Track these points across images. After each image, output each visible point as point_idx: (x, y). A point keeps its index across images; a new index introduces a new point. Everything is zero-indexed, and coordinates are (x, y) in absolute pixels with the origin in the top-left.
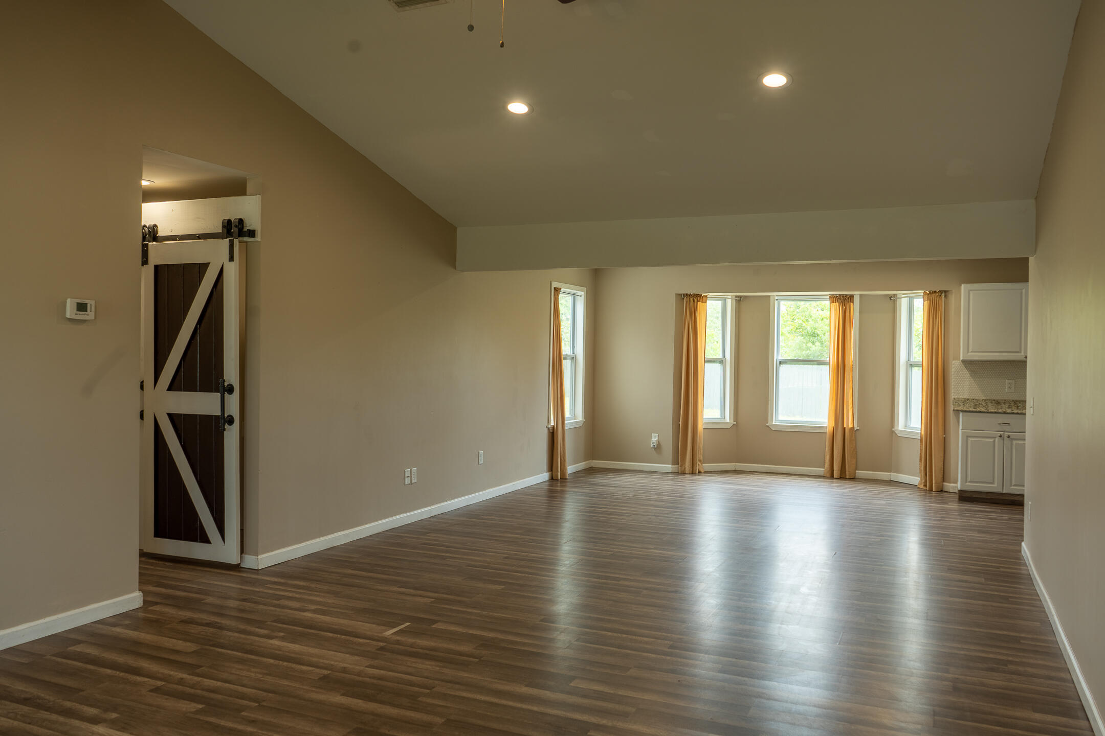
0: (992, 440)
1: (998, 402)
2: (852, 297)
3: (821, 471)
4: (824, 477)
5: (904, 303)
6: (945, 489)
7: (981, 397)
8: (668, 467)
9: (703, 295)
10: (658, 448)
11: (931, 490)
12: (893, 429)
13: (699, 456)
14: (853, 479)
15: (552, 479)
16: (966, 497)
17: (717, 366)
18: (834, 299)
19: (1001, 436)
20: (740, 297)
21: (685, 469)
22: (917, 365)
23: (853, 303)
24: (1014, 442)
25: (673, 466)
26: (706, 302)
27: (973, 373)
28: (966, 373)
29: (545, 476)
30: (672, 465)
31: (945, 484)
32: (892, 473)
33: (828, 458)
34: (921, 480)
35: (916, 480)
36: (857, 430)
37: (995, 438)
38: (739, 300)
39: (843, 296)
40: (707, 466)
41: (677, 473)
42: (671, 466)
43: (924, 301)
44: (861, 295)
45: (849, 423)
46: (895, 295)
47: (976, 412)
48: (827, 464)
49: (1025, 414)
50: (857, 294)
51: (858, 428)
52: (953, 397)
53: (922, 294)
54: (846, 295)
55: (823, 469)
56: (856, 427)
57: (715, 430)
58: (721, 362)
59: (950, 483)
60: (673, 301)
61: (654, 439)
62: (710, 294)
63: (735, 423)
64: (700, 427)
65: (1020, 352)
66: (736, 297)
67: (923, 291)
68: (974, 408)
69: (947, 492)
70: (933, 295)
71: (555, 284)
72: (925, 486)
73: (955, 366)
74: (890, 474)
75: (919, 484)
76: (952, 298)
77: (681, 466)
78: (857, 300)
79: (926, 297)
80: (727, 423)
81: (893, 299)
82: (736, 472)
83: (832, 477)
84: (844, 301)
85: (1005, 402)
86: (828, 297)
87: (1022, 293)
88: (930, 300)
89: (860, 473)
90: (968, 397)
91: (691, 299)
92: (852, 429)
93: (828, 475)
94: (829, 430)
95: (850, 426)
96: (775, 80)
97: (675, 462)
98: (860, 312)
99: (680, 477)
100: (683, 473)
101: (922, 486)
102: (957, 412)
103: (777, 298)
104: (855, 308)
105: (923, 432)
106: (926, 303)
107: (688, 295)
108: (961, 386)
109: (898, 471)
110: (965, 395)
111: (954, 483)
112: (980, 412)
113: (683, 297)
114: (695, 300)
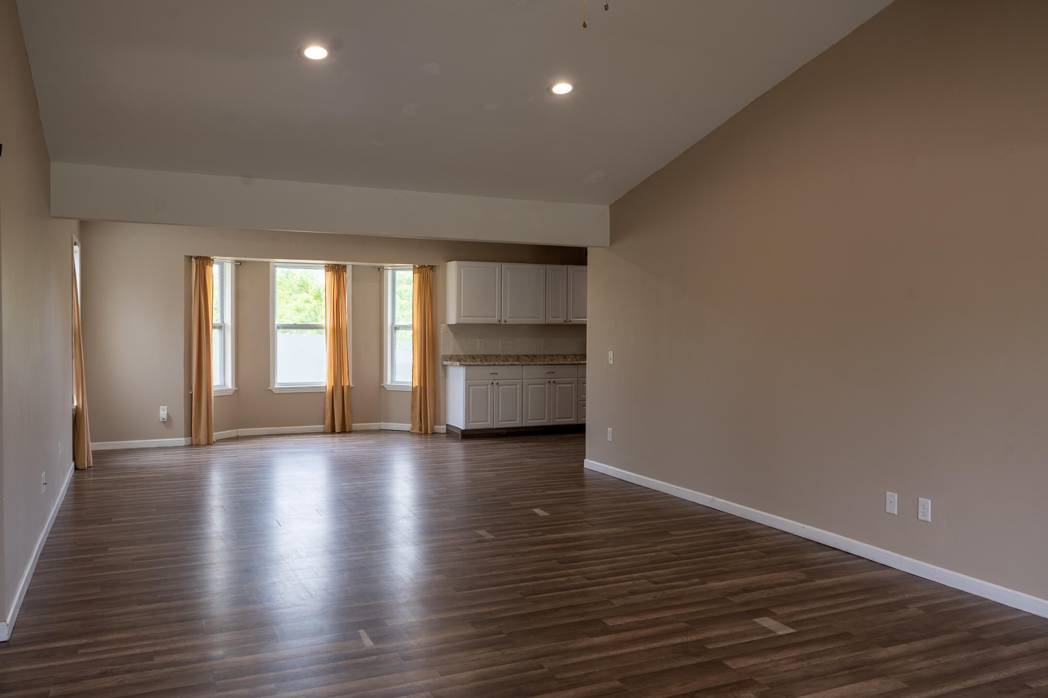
0: (486, 387)
2: (345, 266)
3: (320, 427)
4: (324, 433)
5: (390, 273)
6: (436, 431)
7: (461, 353)
8: (182, 441)
9: (211, 258)
10: (168, 422)
11: (426, 433)
12: (382, 385)
13: (213, 425)
14: (350, 432)
16: (467, 435)
17: (220, 331)
18: (328, 268)
19: (492, 383)
20: (241, 262)
21: (199, 440)
22: (405, 327)
23: (346, 272)
25: (186, 439)
26: (212, 266)
27: (456, 334)
28: (451, 334)
30: (185, 437)
31: (435, 426)
32: (381, 423)
33: (329, 415)
34: (413, 425)
35: (407, 427)
36: (352, 387)
37: (488, 385)
38: (239, 265)
39: (338, 265)
41: (191, 445)
42: (184, 439)
43: (414, 273)
44: (353, 265)
45: (348, 381)
46: (383, 267)
47: (476, 365)
48: (329, 421)
49: (586, 364)
50: (349, 264)
51: (353, 386)
52: (441, 354)
53: (412, 268)
54: (340, 265)
55: (323, 426)
56: (351, 385)
57: (224, 398)
58: (220, 327)
59: (440, 425)
60: (182, 262)
61: (163, 413)
62: (217, 257)
63: (237, 389)
64: (214, 395)
65: (494, 317)
66: (236, 261)
67: (412, 265)
68: (458, 360)
69: (438, 433)
70: (423, 269)
71: (74, 239)
72: (421, 430)
73: (442, 329)
74: (379, 423)
75: (411, 429)
76: (440, 272)
77: (196, 437)
78: (349, 269)
79: (417, 270)
80: (229, 390)
81: (380, 270)
82: (237, 439)
83: (333, 431)
84: (337, 270)
86: (324, 266)
87: (495, 270)
88: (421, 273)
89: (356, 426)
90: (452, 354)
91: (201, 262)
92: (349, 387)
93: (329, 430)
94: (329, 389)
95: (347, 384)
97: (189, 434)
98: (353, 281)
99: (195, 450)
100: (198, 445)
101: (417, 430)
102: (445, 366)
103: (276, 264)
104: (348, 275)
105: (416, 384)
106: (416, 275)
107: (197, 258)
108: (447, 345)
109: (388, 420)
110: (450, 352)
111: (444, 425)
112: (478, 365)
113: (193, 260)
114: (204, 262)
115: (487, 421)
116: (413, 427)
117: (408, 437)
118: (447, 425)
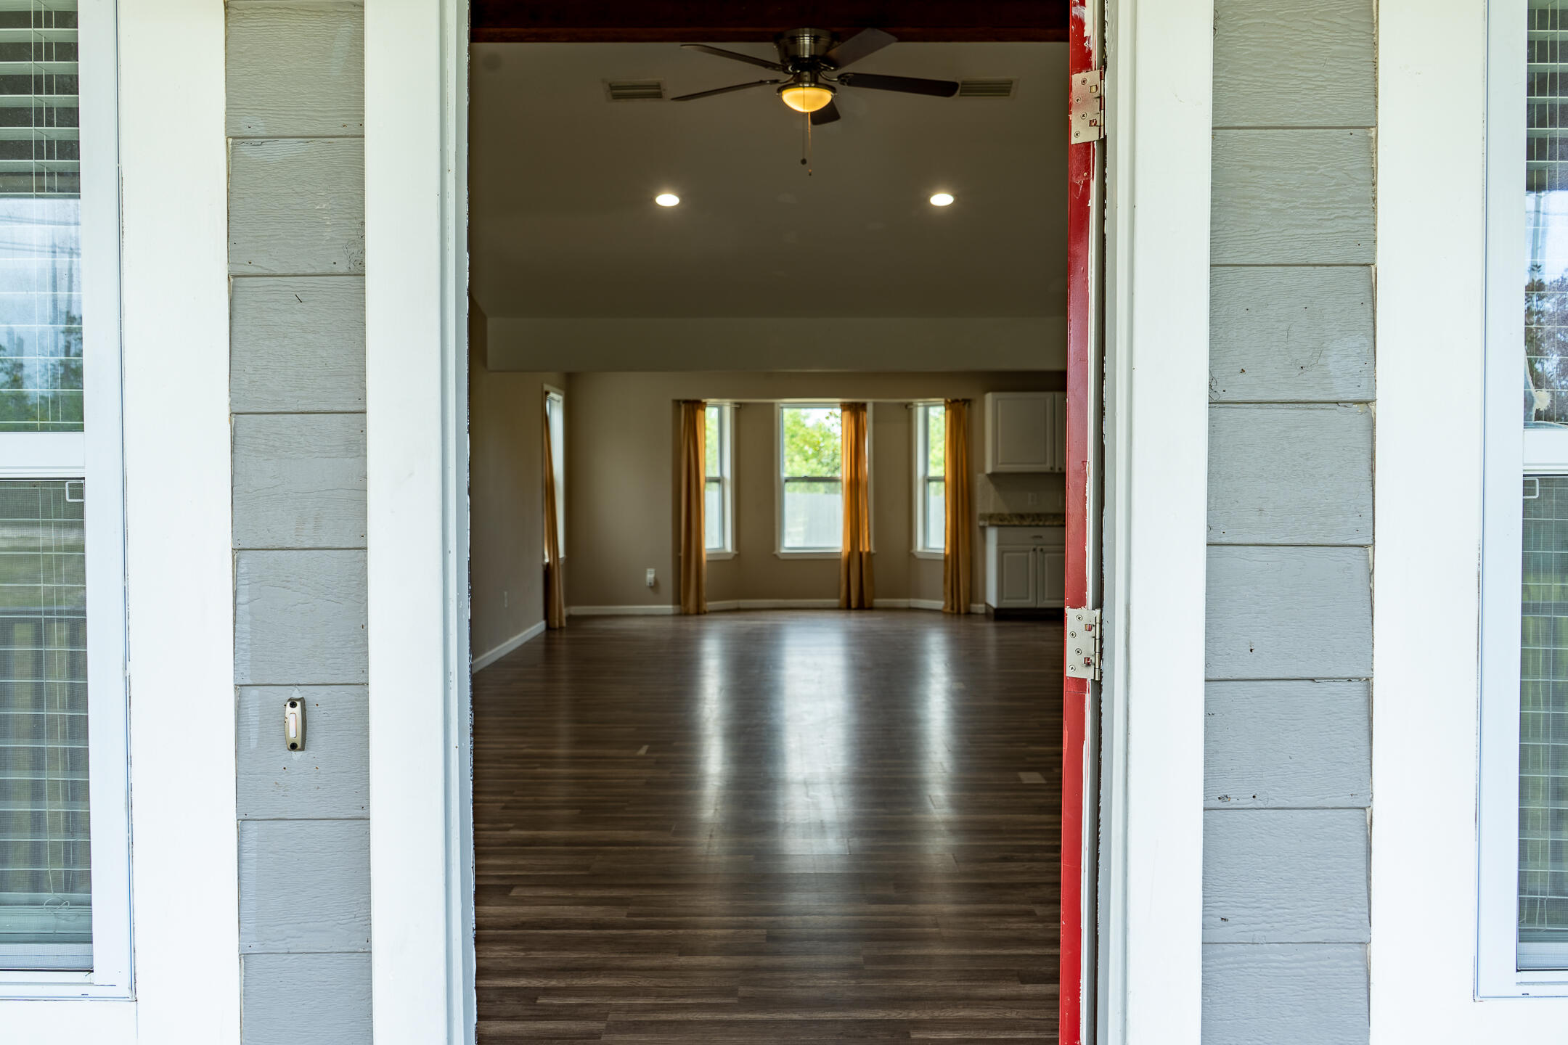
0: (1025, 554)
1: (1022, 517)
2: (864, 406)
3: (835, 602)
4: (839, 609)
5: (920, 411)
6: (973, 610)
7: (1005, 511)
8: (669, 608)
9: (702, 401)
10: (655, 586)
11: (959, 613)
12: (911, 551)
13: (704, 594)
14: (871, 608)
15: (549, 628)
16: (1001, 615)
17: (715, 485)
18: (845, 407)
19: (1034, 550)
20: (740, 404)
21: (689, 609)
22: (937, 479)
23: (866, 411)
24: (1047, 555)
25: (674, 607)
26: (705, 410)
27: (998, 487)
28: (991, 487)
29: (540, 626)
30: (673, 605)
31: (971, 605)
32: (913, 600)
33: (844, 587)
34: (946, 603)
35: (939, 604)
36: (874, 554)
37: (1028, 552)
38: (739, 410)
39: (856, 404)
40: (709, 605)
41: (680, 614)
42: (671, 606)
43: (946, 410)
44: (874, 403)
45: (866, 546)
46: (911, 404)
47: (1011, 526)
48: (843, 594)
50: (870, 403)
51: (875, 552)
52: (979, 513)
53: (944, 403)
54: (859, 403)
56: (872, 551)
57: (719, 561)
58: (719, 480)
59: (977, 604)
60: (668, 409)
61: (650, 576)
62: (709, 400)
63: (737, 553)
64: (704, 558)
65: (1045, 463)
66: (736, 403)
67: (944, 399)
68: (999, 520)
69: (978, 613)
70: (956, 404)
71: (546, 387)
72: (952, 608)
73: (980, 480)
74: (908, 600)
75: (942, 608)
76: (976, 407)
77: (685, 605)
78: (870, 408)
79: (948, 406)
80: (728, 554)
81: (908, 409)
82: (738, 610)
83: (849, 607)
84: (855, 410)
85: (1029, 515)
86: (839, 405)
87: (1046, 402)
88: (953, 409)
89: (879, 602)
90: (993, 512)
91: (690, 406)
92: (869, 553)
93: (845, 605)
94: (844, 555)
95: (867, 550)
96: (942, 199)
97: (677, 601)
98: (875, 421)
99: (682, 618)
100: (687, 614)
101: (948, 610)
102: (983, 529)
103: (782, 405)
104: (868, 416)
105: (948, 552)
106: (948, 412)
107: (686, 402)
108: (987, 500)
109: (918, 596)
110: (991, 510)
111: (982, 603)
112: (1015, 526)
113: (681, 403)
114: (694, 407)
115: (1027, 598)
116: (945, 607)
117: (941, 617)
118: (986, 604)
